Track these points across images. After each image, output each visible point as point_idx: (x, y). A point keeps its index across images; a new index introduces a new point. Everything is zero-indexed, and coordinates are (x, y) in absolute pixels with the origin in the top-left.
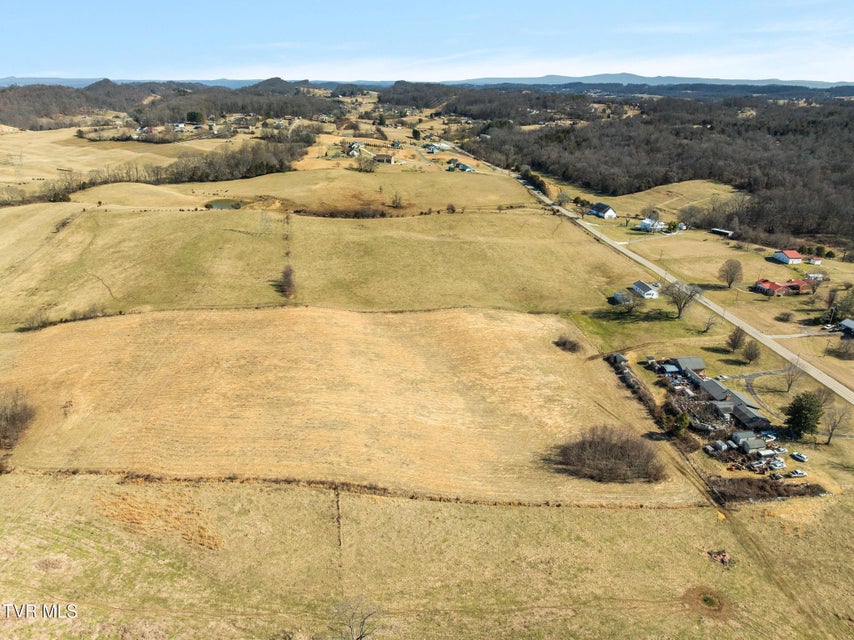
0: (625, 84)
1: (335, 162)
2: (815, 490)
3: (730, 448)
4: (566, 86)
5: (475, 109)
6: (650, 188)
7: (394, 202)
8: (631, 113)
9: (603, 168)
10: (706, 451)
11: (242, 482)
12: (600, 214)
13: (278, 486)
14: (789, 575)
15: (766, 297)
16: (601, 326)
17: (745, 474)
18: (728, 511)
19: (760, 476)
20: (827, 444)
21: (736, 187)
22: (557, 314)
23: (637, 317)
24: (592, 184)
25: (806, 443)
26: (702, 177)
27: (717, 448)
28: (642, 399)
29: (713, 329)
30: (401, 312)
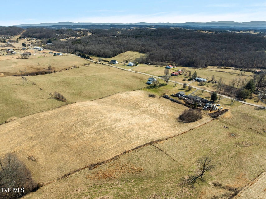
0: (72, 25)
1: (11, 57)
2: (226, 110)
3: (207, 107)
4: (53, 26)
5: (37, 35)
6: (118, 54)
7: (48, 68)
8: (90, 34)
9: (102, 50)
10: (203, 109)
11: (128, 152)
12: (114, 63)
13: (138, 149)
14: (237, 126)
15: (175, 76)
16: (152, 90)
17: (214, 111)
18: (218, 119)
19: (217, 111)
20: (219, 102)
21: (139, 52)
22: (139, 89)
23: (158, 86)
24: (101, 55)
25: (216, 103)
26: (129, 50)
27: (205, 108)
28: (180, 103)
29: (177, 85)
30: (102, 98)
